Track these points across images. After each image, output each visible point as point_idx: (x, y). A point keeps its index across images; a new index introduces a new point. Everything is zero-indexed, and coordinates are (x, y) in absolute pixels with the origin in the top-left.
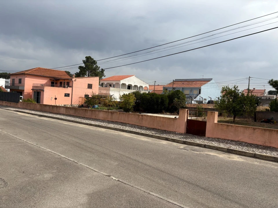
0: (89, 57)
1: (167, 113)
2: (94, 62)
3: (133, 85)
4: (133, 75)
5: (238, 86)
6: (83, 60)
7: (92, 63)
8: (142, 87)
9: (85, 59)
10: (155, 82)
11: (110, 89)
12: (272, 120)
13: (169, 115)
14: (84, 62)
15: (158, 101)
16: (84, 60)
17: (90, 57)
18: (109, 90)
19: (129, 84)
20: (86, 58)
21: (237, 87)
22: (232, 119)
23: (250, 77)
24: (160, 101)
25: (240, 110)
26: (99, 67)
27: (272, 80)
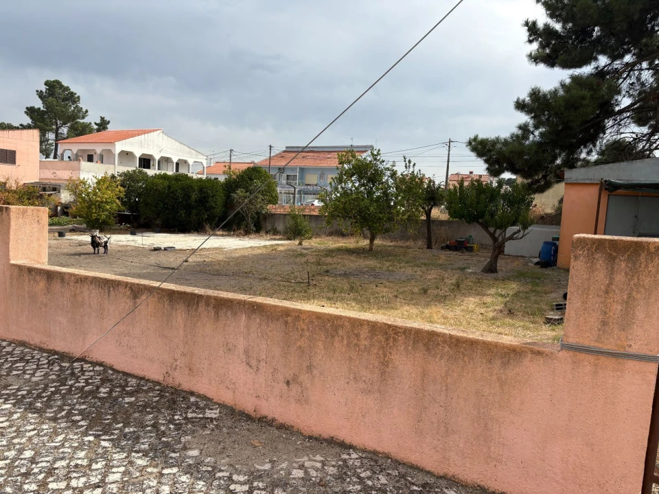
0: (54, 81)
1: (218, 233)
2: (72, 98)
3: (157, 157)
4: (156, 130)
5: (379, 151)
6: (37, 91)
7: (65, 99)
8: (186, 162)
9: (43, 88)
10: (231, 151)
11: (82, 168)
12: (468, 242)
13: (222, 236)
14: (40, 94)
15: (189, 197)
16: (41, 91)
17: (58, 82)
18: (79, 169)
19: (143, 154)
20: (47, 83)
21: (378, 154)
22: (367, 242)
23: (452, 140)
24: (194, 197)
25: (380, 218)
26: (87, 111)
27: (475, 139)
